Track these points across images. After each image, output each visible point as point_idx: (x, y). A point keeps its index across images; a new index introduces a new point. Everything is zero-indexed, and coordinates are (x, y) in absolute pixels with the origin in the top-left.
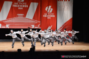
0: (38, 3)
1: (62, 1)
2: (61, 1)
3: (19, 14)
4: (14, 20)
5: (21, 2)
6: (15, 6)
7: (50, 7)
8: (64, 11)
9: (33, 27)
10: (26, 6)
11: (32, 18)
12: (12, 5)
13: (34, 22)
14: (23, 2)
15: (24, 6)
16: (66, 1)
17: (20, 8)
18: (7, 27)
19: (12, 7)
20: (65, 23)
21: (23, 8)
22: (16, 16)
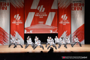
0: (55, 13)
1: (76, 10)
2: (74, 10)
3: (40, 22)
4: (36, 27)
5: (42, 12)
6: (37, 15)
7: (65, 15)
8: (77, 19)
9: (51, 32)
10: (46, 15)
11: (50, 24)
12: (35, 15)
13: (52, 28)
14: (43, 12)
15: (44, 15)
16: (79, 10)
17: (40, 17)
18: (31, 32)
19: (35, 17)
20: (78, 29)
21: (43, 17)
22: (38, 23)
